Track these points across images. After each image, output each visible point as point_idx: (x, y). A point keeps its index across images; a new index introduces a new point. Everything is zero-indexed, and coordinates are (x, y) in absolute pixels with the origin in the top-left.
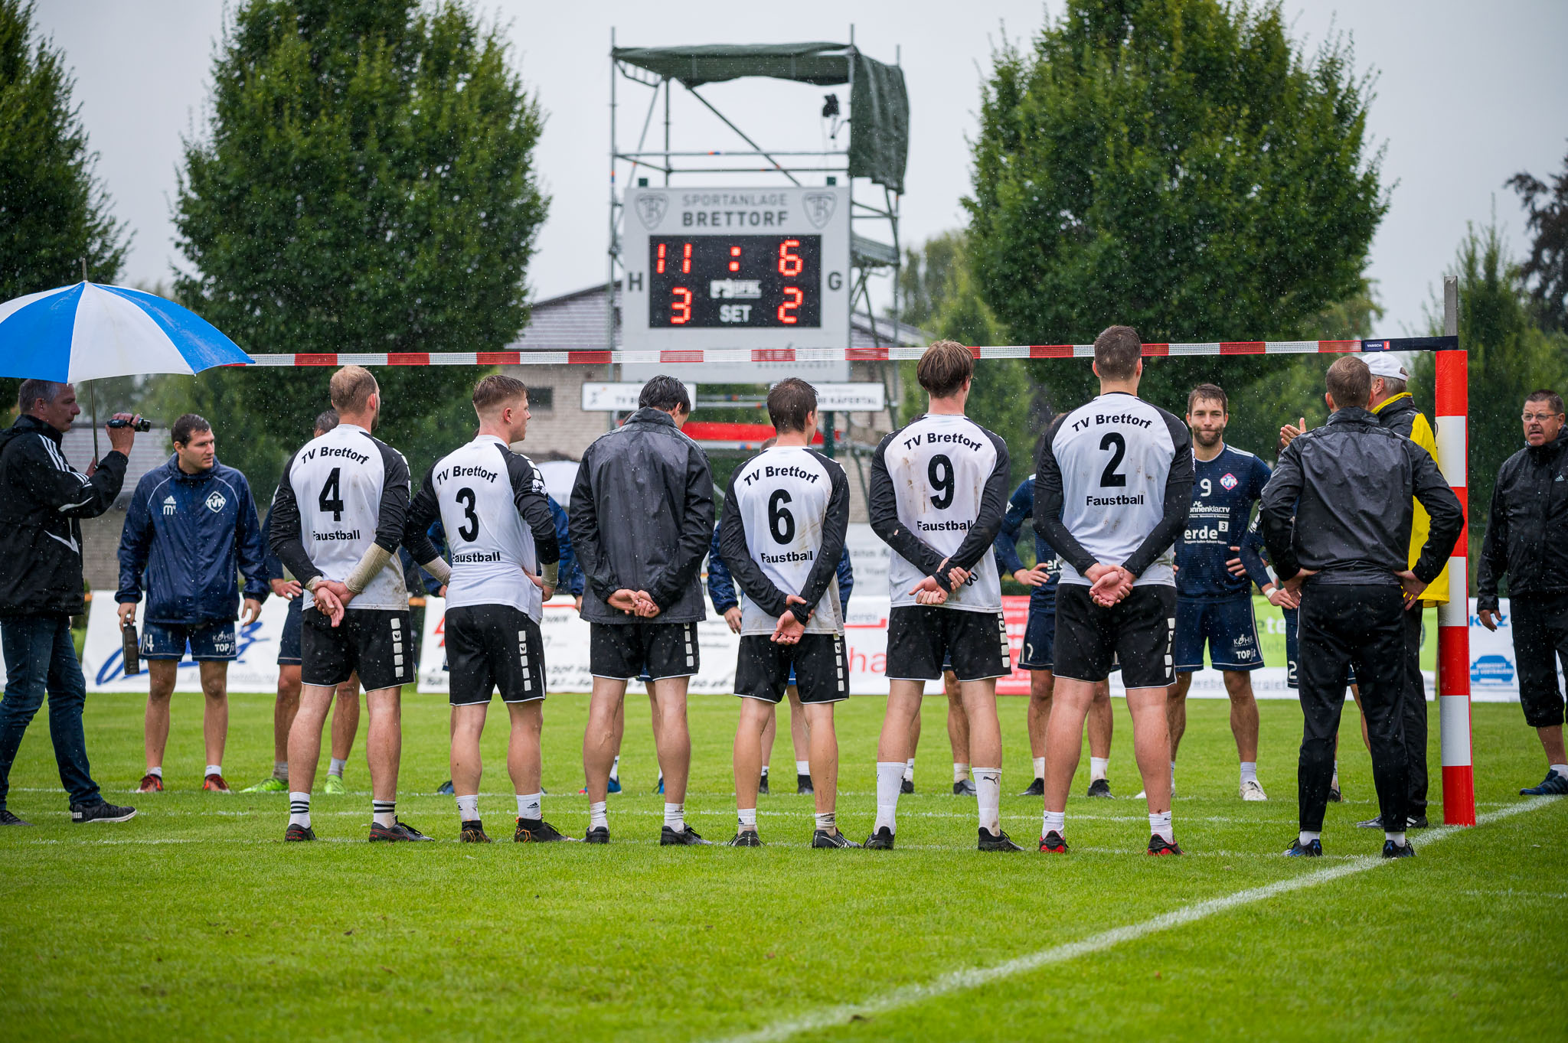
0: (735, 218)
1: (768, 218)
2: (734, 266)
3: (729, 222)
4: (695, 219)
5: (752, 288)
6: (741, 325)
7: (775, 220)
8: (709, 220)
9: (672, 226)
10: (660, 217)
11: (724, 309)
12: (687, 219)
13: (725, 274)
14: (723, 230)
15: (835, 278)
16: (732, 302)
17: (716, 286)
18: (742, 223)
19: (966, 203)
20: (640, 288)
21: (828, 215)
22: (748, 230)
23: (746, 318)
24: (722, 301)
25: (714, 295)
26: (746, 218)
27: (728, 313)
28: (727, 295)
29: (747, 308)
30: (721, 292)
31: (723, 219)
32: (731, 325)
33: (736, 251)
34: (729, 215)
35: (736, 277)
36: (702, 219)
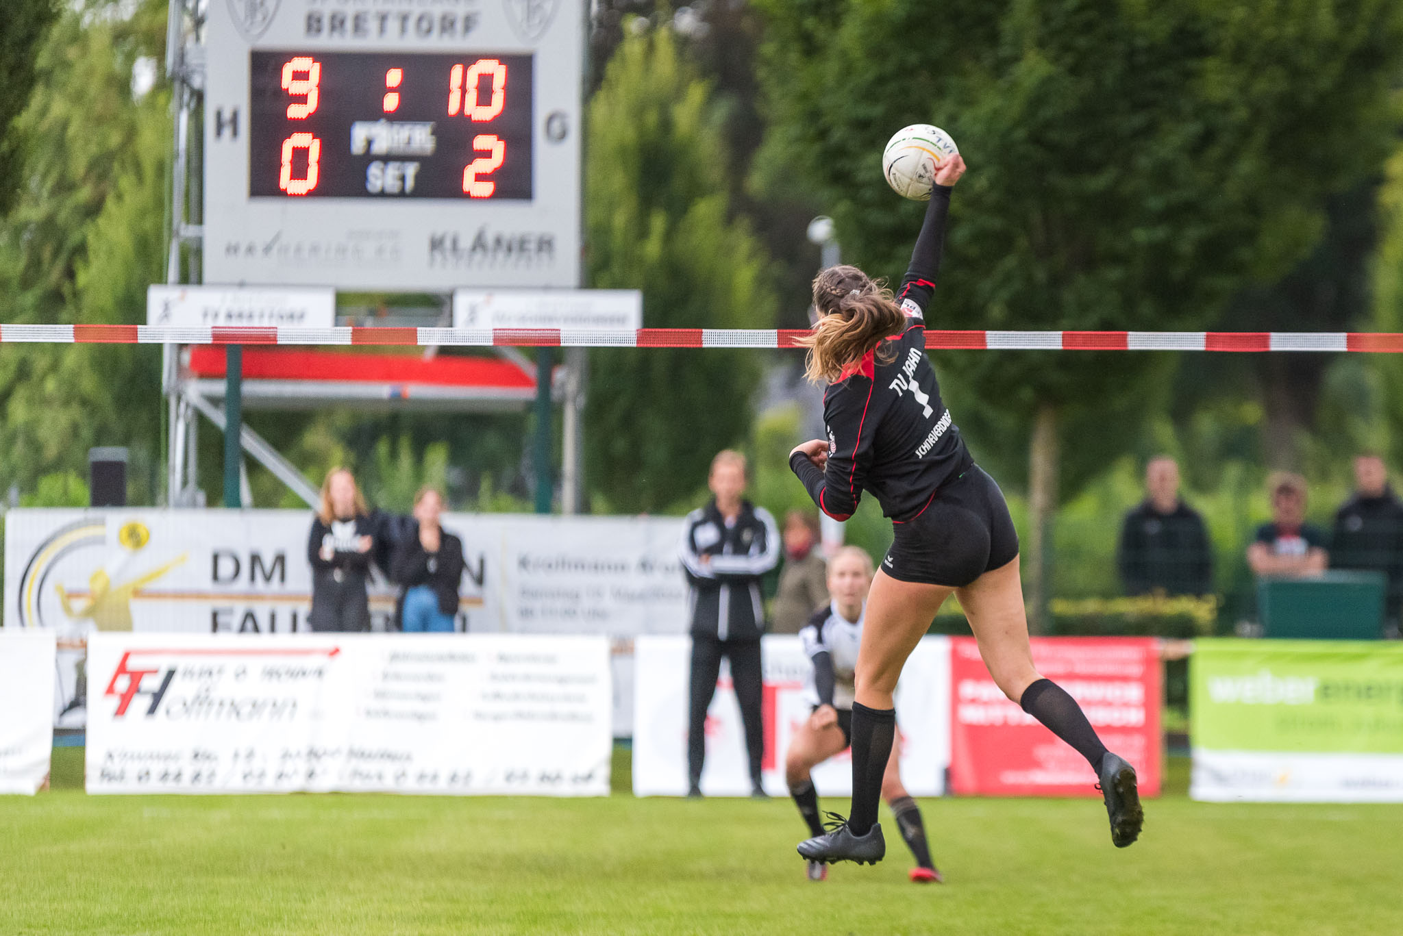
0: (393, 25)
1: (447, 24)
2: (391, 102)
3: (382, 30)
4: (326, 23)
5: (421, 137)
6: (402, 195)
7: (459, 26)
8: (349, 24)
9: (287, 31)
10: (268, 21)
11: (374, 170)
12: (313, 24)
13: (375, 114)
14: (371, 42)
15: (556, 125)
16: (387, 159)
17: (360, 134)
18: (403, 30)
20: (235, 133)
21: (546, 23)
22: (413, 43)
23: (410, 184)
24: (368, 158)
25: (358, 146)
26: (411, 24)
27: (380, 177)
28: (380, 147)
29: (411, 170)
30: (369, 143)
31: (372, 25)
32: (383, 195)
33: (394, 77)
34: (383, 18)
35: (395, 118)
36: (337, 23)
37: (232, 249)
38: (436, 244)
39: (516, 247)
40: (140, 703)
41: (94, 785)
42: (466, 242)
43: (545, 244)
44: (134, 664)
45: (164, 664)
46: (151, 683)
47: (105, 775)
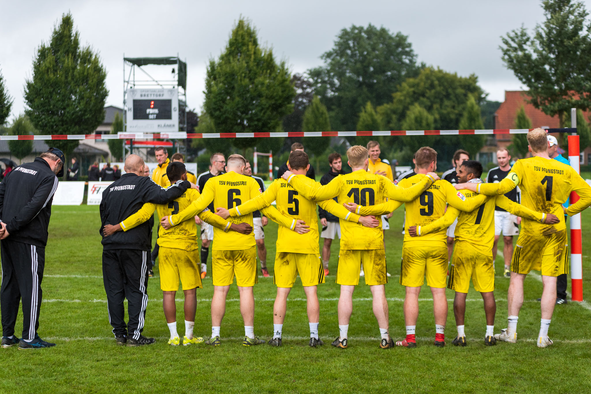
1: (160, 95)
2: (152, 106)
4: (143, 96)
5: (156, 111)
6: (154, 119)
7: (162, 96)
9: (138, 97)
10: (135, 95)
12: (141, 96)
13: (150, 108)
14: (149, 98)
15: (175, 109)
16: (152, 114)
18: (154, 96)
19: (204, 92)
20: (131, 112)
21: (173, 95)
22: (155, 98)
24: (149, 114)
27: (151, 117)
28: (151, 112)
29: (155, 116)
30: (149, 112)
31: (149, 96)
32: (151, 119)
33: (152, 103)
34: (151, 95)
35: (153, 108)
36: (145, 95)
37: (131, 127)
38: (159, 126)
39: (170, 126)
40: (96, 192)
41: (89, 204)
42: (163, 125)
43: (174, 126)
44: (95, 186)
45: (99, 186)
46: (97, 189)
47: (90, 202)
